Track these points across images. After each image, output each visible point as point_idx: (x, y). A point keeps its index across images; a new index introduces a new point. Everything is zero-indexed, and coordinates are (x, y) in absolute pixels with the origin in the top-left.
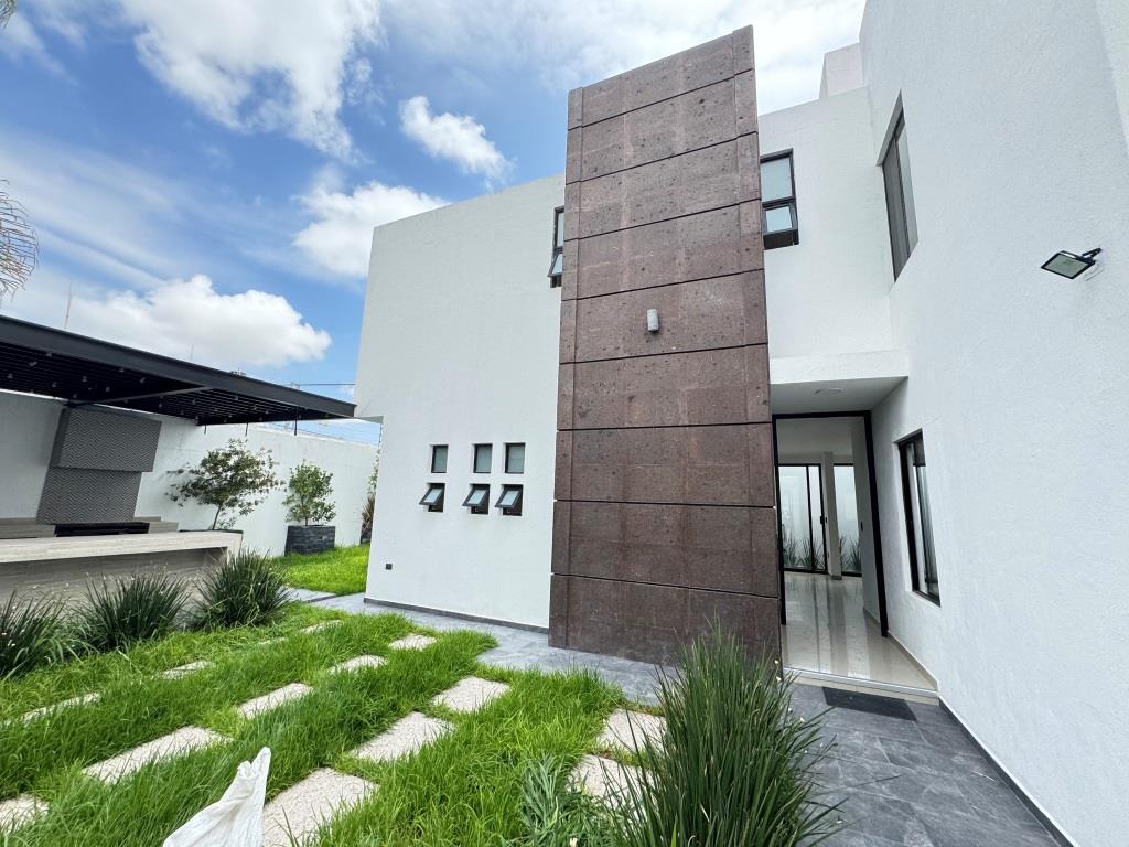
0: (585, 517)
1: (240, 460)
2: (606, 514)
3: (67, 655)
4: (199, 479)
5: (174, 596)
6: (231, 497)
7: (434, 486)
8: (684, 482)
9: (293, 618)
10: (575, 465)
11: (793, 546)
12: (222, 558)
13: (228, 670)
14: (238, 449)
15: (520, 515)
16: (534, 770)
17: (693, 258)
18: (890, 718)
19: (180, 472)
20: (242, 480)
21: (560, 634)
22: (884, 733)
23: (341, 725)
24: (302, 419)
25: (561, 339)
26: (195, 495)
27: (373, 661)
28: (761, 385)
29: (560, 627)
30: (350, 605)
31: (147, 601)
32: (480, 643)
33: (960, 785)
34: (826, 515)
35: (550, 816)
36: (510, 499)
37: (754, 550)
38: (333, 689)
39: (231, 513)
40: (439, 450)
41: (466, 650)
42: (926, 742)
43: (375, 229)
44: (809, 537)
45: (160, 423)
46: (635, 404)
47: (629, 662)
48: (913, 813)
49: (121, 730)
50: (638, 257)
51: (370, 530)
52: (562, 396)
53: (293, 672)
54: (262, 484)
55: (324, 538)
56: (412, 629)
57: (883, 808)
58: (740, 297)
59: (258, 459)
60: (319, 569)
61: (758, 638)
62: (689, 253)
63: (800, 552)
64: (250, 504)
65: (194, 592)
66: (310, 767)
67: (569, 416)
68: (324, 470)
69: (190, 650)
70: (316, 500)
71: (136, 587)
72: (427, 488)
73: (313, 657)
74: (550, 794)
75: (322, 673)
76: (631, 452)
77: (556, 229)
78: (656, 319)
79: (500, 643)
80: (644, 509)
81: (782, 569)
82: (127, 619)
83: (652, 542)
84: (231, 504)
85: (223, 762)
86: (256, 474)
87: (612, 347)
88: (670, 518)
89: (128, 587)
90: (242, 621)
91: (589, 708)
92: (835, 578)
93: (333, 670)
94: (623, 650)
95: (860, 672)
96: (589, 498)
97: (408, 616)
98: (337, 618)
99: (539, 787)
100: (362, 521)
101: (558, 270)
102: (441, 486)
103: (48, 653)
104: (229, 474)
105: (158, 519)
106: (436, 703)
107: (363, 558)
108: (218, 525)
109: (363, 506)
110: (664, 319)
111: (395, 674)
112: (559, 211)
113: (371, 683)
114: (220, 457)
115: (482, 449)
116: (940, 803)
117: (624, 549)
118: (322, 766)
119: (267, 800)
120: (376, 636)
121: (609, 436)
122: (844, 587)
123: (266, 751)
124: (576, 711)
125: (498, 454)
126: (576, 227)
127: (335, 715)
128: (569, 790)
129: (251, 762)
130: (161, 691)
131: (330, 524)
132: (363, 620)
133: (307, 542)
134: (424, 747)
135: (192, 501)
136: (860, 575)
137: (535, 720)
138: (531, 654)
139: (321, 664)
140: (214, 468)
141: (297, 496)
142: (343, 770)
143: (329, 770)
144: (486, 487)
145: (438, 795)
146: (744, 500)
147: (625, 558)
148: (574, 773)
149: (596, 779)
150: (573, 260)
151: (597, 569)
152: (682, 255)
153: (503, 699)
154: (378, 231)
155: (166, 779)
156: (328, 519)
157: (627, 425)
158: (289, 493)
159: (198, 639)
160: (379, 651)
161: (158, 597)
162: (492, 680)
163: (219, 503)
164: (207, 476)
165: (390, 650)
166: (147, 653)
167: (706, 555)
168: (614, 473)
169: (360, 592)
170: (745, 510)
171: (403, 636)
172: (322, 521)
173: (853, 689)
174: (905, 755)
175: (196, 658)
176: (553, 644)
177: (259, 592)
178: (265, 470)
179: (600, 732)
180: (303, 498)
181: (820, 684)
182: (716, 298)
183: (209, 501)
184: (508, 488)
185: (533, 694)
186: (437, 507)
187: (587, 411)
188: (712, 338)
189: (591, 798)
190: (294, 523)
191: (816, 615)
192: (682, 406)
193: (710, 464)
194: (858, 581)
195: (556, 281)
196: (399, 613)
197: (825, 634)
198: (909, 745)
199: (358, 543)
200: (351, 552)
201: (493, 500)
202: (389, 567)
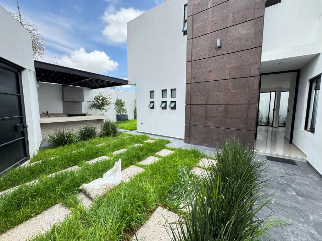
0: (194, 109)
1: (103, 98)
2: (201, 108)
3: (77, 141)
4: (94, 103)
5: (94, 130)
6: (102, 107)
7: (151, 102)
8: (226, 97)
9: (121, 135)
10: (192, 94)
11: (262, 118)
12: (103, 121)
13: (109, 145)
14: (102, 95)
15: (175, 109)
16: (182, 169)
17: (235, 16)
18: (287, 164)
19: (90, 101)
20: (104, 103)
21: (187, 140)
22: (285, 168)
23: (135, 157)
24: (115, 86)
25: (187, 53)
26: (94, 107)
27: (141, 145)
28: (257, 63)
29: (187, 138)
30: (133, 133)
31: (90, 130)
32: (166, 142)
33: (308, 181)
34: (275, 108)
35: (186, 178)
36: (173, 105)
37: (248, 117)
38: (132, 150)
39: (103, 111)
40: (152, 92)
41: (163, 143)
42: (299, 171)
43: (127, 23)
44: (268, 115)
45: (83, 89)
46: (211, 73)
47: (207, 147)
48: (291, 186)
49: (91, 156)
50: (214, 19)
51: (136, 115)
52: (187, 73)
53: (123, 146)
54: (109, 104)
55: (125, 117)
56: (149, 138)
57: (281, 184)
58: (253, 29)
59: (107, 97)
60: (125, 125)
61: (247, 142)
62: (234, 14)
63: (264, 120)
64: (107, 109)
65: (99, 129)
66: (130, 165)
67: (190, 79)
68: (123, 100)
69: (100, 141)
70: (122, 108)
71: (86, 127)
72: (149, 103)
73: (127, 143)
74: (186, 174)
75: (129, 147)
76: (209, 89)
77: (185, 13)
78: (220, 42)
79: (172, 142)
80: (213, 106)
81: (257, 125)
82: (86, 134)
83: (215, 116)
84: (103, 109)
85: (112, 162)
86: (107, 101)
87: (204, 54)
88: (221, 108)
89: (85, 127)
90: (110, 135)
91: (195, 157)
92: (276, 128)
93: (132, 146)
94: (205, 144)
95: (280, 152)
96: (196, 103)
97: (148, 135)
98: (131, 135)
99: (183, 172)
100: (134, 113)
101: (186, 29)
102: (153, 102)
103: (73, 140)
104: (101, 101)
105: (88, 113)
106: (156, 154)
107: (135, 122)
108: (101, 114)
109: (134, 109)
110: (223, 42)
111: (146, 147)
112: (185, 5)
113: (141, 149)
114: (98, 97)
115: (164, 91)
116: (301, 185)
117: (206, 118)
118: (132, 165)
119: (122, 170)
120: (141, 139)
121: (202, 84)
122: (278, 130)
123: (120, 160)
124: (192, 157)
125: (169, 92)
126: (192, 10)
127: (134, 155)
128: (191, 173)
129: (117, 162)
130: (96, 148)
131: (126, 114)
132: (137, 136)
133: (121, 118)
134: (155, 162)
135: (94, 109)
136: (285, 127)
137: (181, 158)
138: (180, 145)
139: (129, 145)
140: (97, 100)
141: (117, 107)
142: (137, 166)
143: (134, 166)
144: (166, 102)
145: (159, 171)
146: (247, 102)
147: (206, 120)
148: (192, 170)
149: (197, 172)
150: (191, 24)
151: (198, 123)
152: (231, 15)
153: (173, 154)
154: (128, 24)
155: (101, 164)
156: (126, 112)
157: (208, 80)
158: (115, 106)
159: (102, 139)
160: (142, 143)
161: (91, 129)
162: (170, 150)
163: (100, 109)
164: (96, 102)
165: (144, 143)
166: (92, 141)
167: (232, 119)
168: (204, 96)
169: (135, 130)
170: (246, 105)
171: (147, 140)
172: (124, 113)
173: (277, 157)
174: (291, 173)
175: (102, 143)
176: (186, 142)
177: (113, 129)
178: (109, 100)
179: (198, 162)
180: (119, 107)
181: (266, 155)
182: (243, 31)
183: (98, 108)
184: (172, 102)
185: (181, 153)
186: (153, 108)
187: (195, 77)
188: (240, 47)
189: (196, 176)
190: (118, 114)
191: (267, 137)
192: (227, 72)
193: (235, 91)
194: (284, 129)
195: (185, 33)
196: (145, 135)
197: (269, 142)
198: (293, 171)
199: (133, 119)
200: (132, 121)
201: (168, 105)
202: (142, 124)
